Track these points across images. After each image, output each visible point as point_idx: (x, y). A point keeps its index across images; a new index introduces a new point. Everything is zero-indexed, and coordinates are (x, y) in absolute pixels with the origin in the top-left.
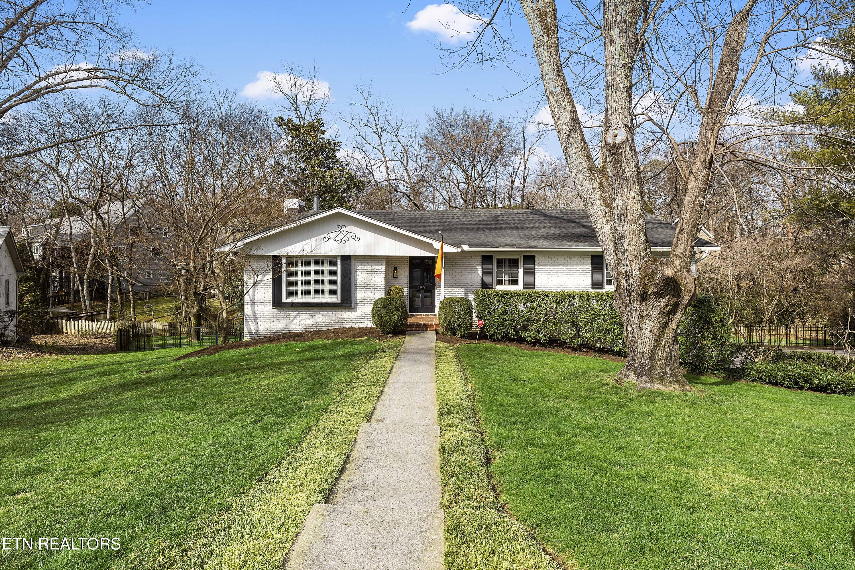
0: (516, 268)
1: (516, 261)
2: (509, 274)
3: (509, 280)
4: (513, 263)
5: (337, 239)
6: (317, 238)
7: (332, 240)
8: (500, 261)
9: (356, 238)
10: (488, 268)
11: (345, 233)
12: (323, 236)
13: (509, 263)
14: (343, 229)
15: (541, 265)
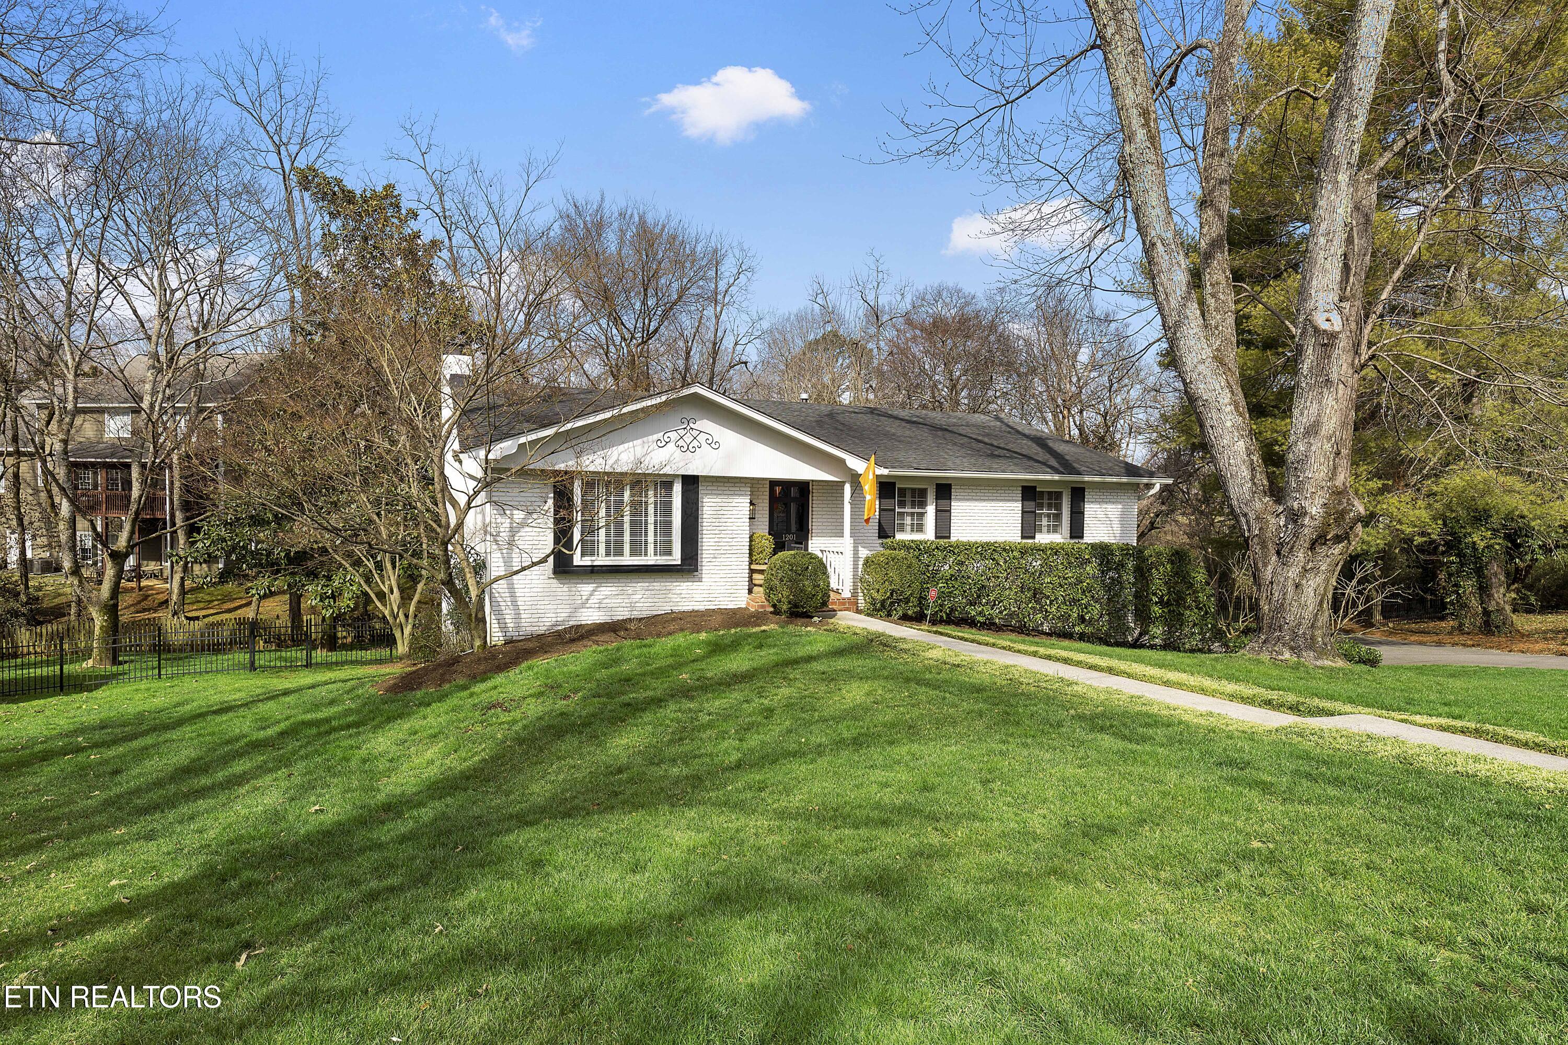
0: (923, 504)
1: (923, 493)
2: (912, 514)
3: (912, 525)
4: (919, 498)
5: (681, 443)
6: (645, 439)
7: (671, 446)
8: (903, 492)
9: (714, 444)
10: (888, 503)
11: (695, 433)
12: (655, 437)
13: (913, 497)
14: (692, 425)
15: (960, 500)
